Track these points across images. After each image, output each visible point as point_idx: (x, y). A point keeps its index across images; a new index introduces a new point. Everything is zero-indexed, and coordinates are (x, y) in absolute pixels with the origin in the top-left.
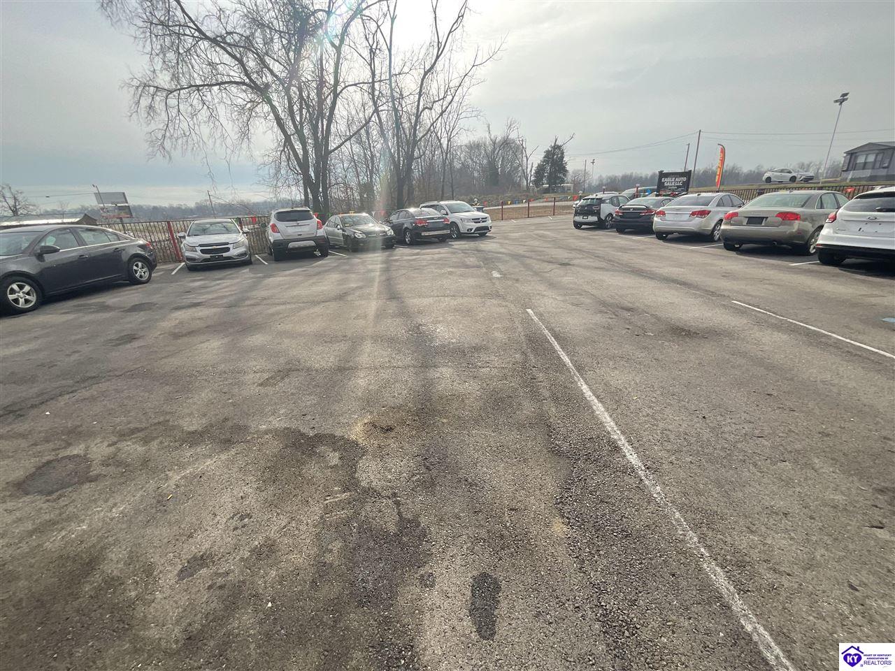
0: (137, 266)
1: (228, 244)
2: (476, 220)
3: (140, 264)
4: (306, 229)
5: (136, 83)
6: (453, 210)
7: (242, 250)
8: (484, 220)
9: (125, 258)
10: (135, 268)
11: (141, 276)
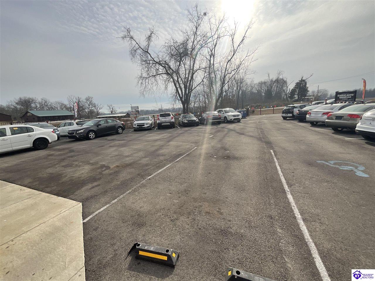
0: (119, 129)
1: (144, 123)
2: (234, 116)
3: (120, 129)
4: (168, 119)
5: (139, 77)
6: (226, 112)
7: (148, 125)
8: (238, 115)
9: (117, 127)
10: (119, 130)
11: (120, 132)
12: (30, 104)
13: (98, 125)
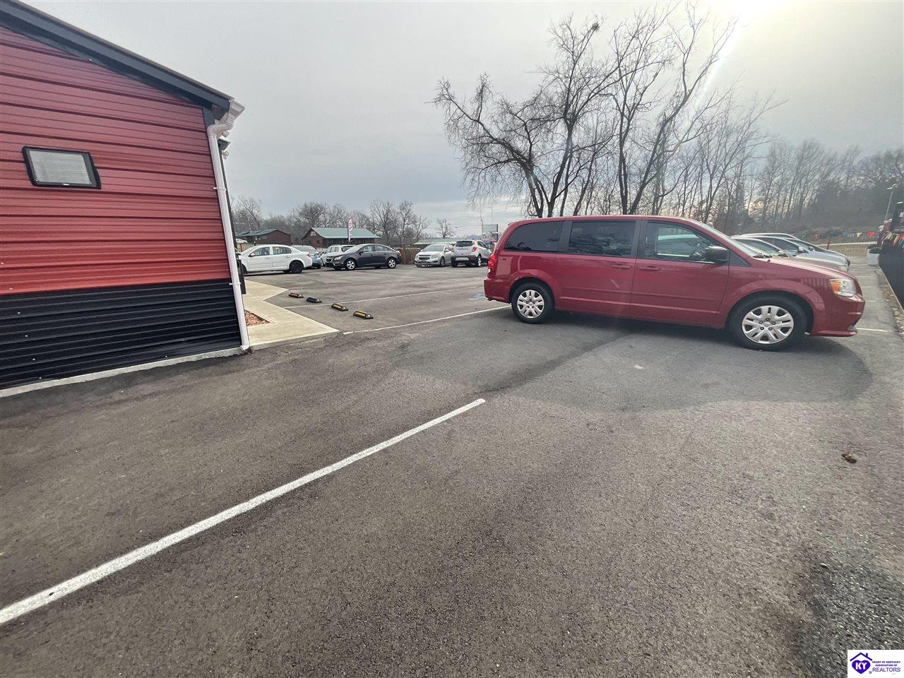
4: (466, 251)
12: (318, 216)
13: (360, 252)
